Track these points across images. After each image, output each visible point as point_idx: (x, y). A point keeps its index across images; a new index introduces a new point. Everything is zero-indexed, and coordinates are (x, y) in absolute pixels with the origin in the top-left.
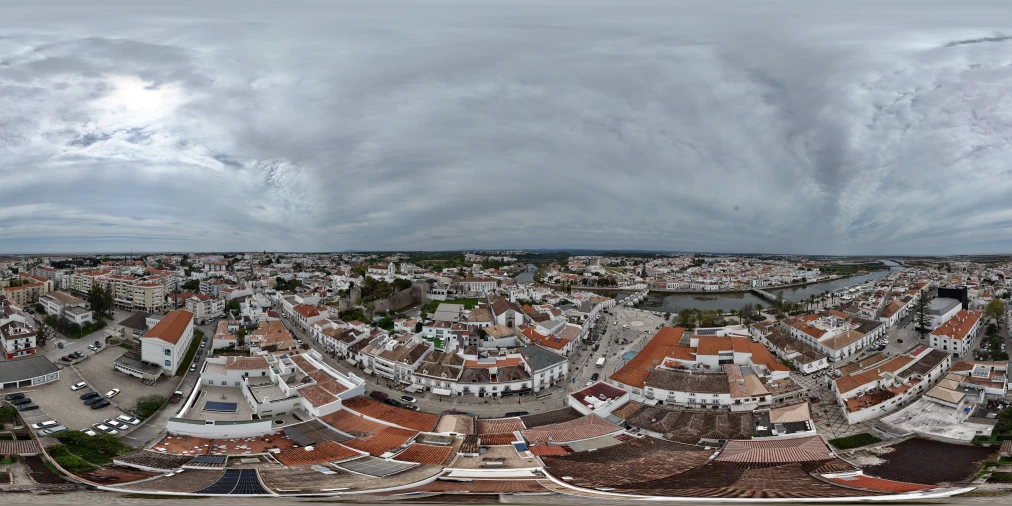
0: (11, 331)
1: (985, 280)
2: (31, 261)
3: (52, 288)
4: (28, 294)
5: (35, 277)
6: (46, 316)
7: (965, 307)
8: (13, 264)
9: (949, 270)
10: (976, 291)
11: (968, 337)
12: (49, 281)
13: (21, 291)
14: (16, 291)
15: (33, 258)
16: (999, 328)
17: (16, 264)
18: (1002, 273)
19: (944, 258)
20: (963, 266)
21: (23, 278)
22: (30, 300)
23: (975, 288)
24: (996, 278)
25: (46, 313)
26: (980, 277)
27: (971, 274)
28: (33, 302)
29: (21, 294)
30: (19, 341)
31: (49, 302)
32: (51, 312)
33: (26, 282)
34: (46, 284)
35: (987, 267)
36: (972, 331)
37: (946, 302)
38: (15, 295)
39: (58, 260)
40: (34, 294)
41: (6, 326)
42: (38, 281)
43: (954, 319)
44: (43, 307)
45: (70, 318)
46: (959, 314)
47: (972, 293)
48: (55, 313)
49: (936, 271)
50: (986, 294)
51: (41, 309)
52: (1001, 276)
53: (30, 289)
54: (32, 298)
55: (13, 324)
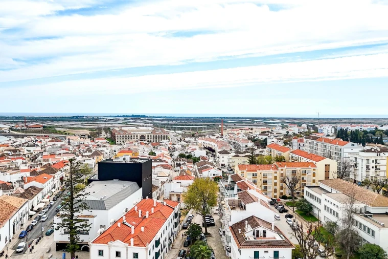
0: (249, 234)
1: (181, 156)
2: (295, 129)
3: (333, 174)
4: (283, 181)
5: (299, 152)
6: (315, 224)
7: (147, 194)
8: (256, 132)
9: (112, 140)
10: (167, 172)
11: (157, 243)
12: (327, 161)
13: (270, 173)
14: (260, 173)
15: (299, 125)
16: (207, 234)
17: (263, 133)
18: (213, 145)
19: (100, 120)
20: (139, 134)
21: (275, 153)
22: (287, 192)
23: (164, 167)
24: (203, 153)
25: (316, 219)
26: (172, 150)
27: (157, 145)
28: (292, 197)
29: (270, 178)
30: (261, 251)
31: (323, 197)
32: (324, 216)
33: (280, 160)
34: (320, 166)
35: (184, 136)
36: (163, 232)
37: (114, 187)
38: (260, 179)
39: (352, 128)
40: (295, 181)
41: (241, 224)
42: (304, 160)
43: (131, 214)
44: (311, 207)
45: (363, 234)
46: (139, 205)
47: (158, 174)
48: (333, 219)
49: (88, 141)
50: (183, 176)
51: (307, 212)
52: (211, 150)
53: (287, 171)
54: (292, 188)
55: (252, 221)
